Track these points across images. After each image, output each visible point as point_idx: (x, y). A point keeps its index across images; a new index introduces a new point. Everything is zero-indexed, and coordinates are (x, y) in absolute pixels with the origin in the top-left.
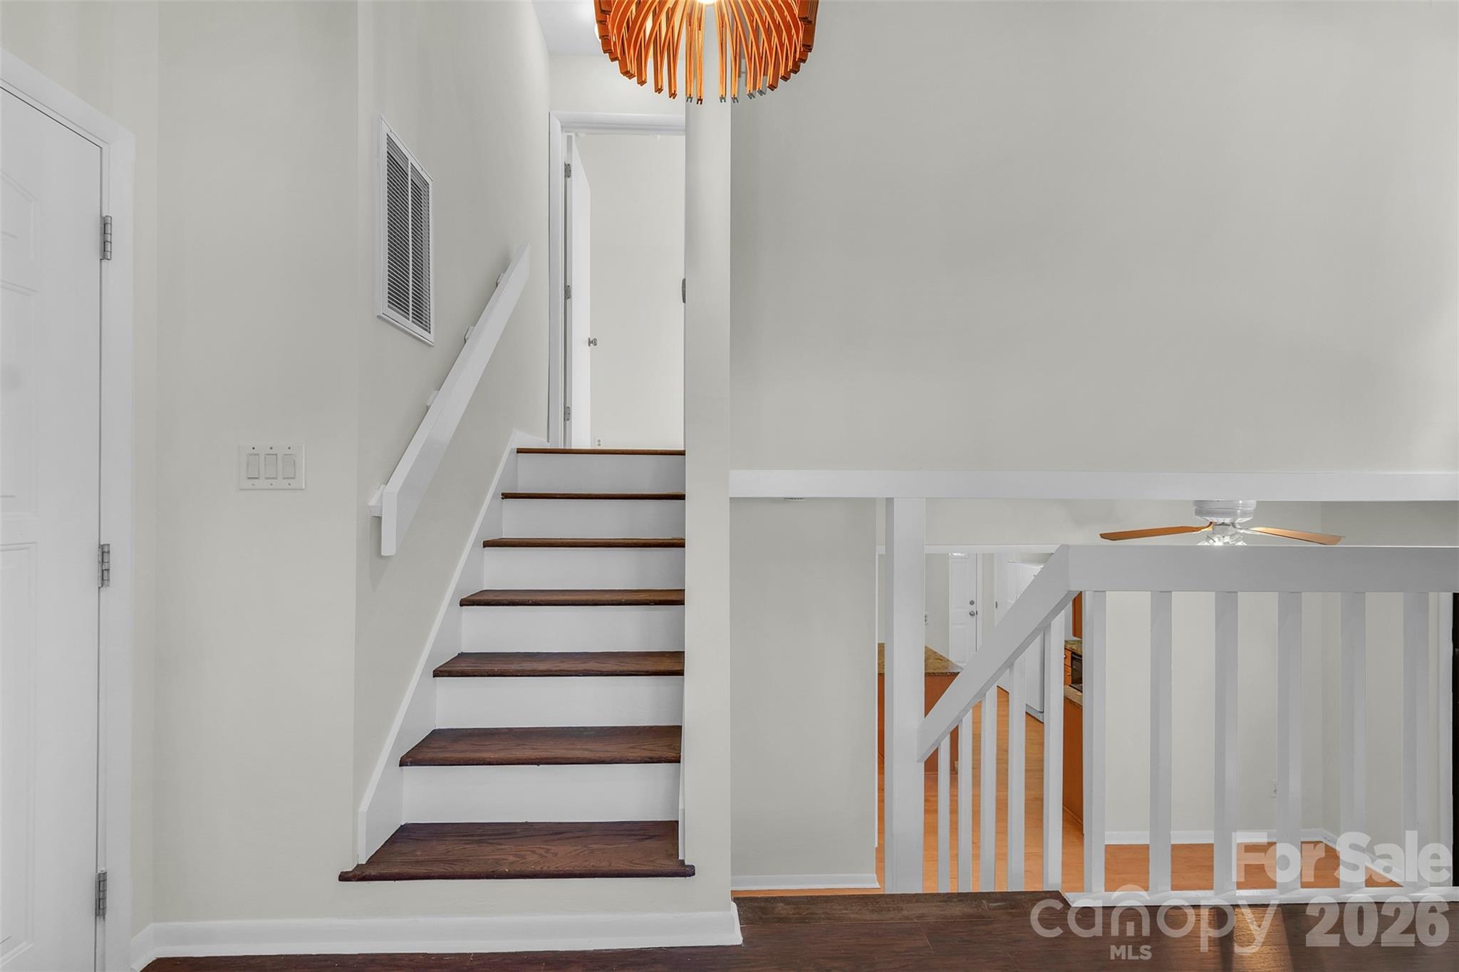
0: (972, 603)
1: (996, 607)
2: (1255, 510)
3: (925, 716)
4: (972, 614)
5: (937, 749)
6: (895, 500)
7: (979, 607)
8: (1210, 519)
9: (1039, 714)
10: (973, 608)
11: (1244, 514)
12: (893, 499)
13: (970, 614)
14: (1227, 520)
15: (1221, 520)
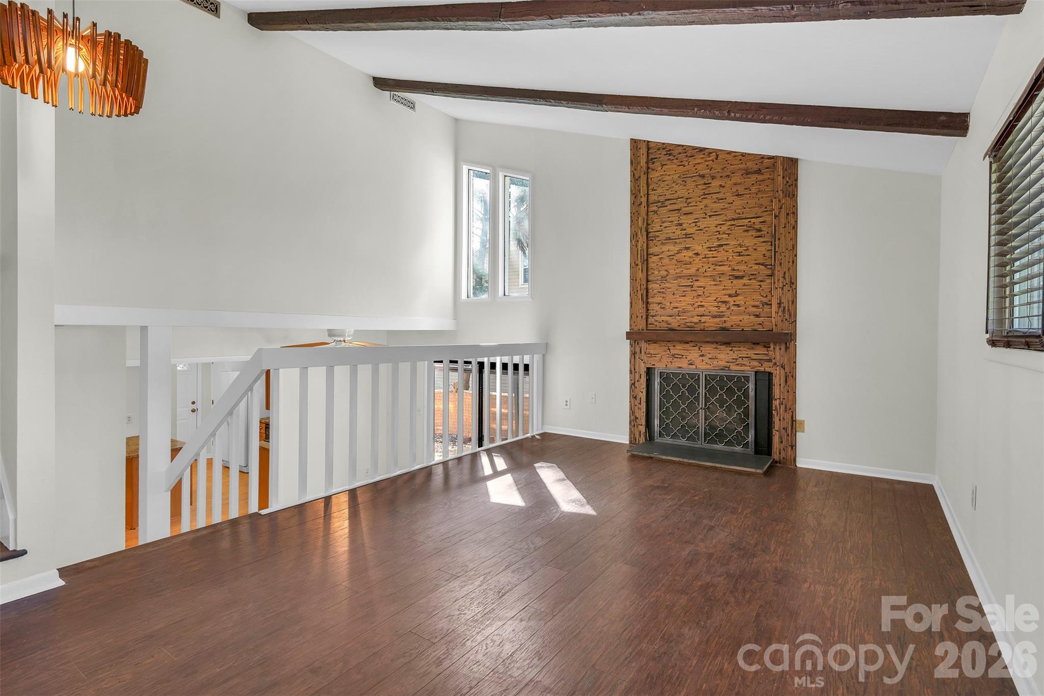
0: (193, 403)
1: (213, 404)
2: (354, 334)
3: (171, 462)
4: (193, 411)
5: (181, 479)
6: (149, 328)
7: (198, 405)
8: (336, 339)
9: (244, 468)
10: (194, 407)
11: (349, 336)
12: (147, 327)
13: (192, 411)
14: (342, 339)
15: (339, 339)
